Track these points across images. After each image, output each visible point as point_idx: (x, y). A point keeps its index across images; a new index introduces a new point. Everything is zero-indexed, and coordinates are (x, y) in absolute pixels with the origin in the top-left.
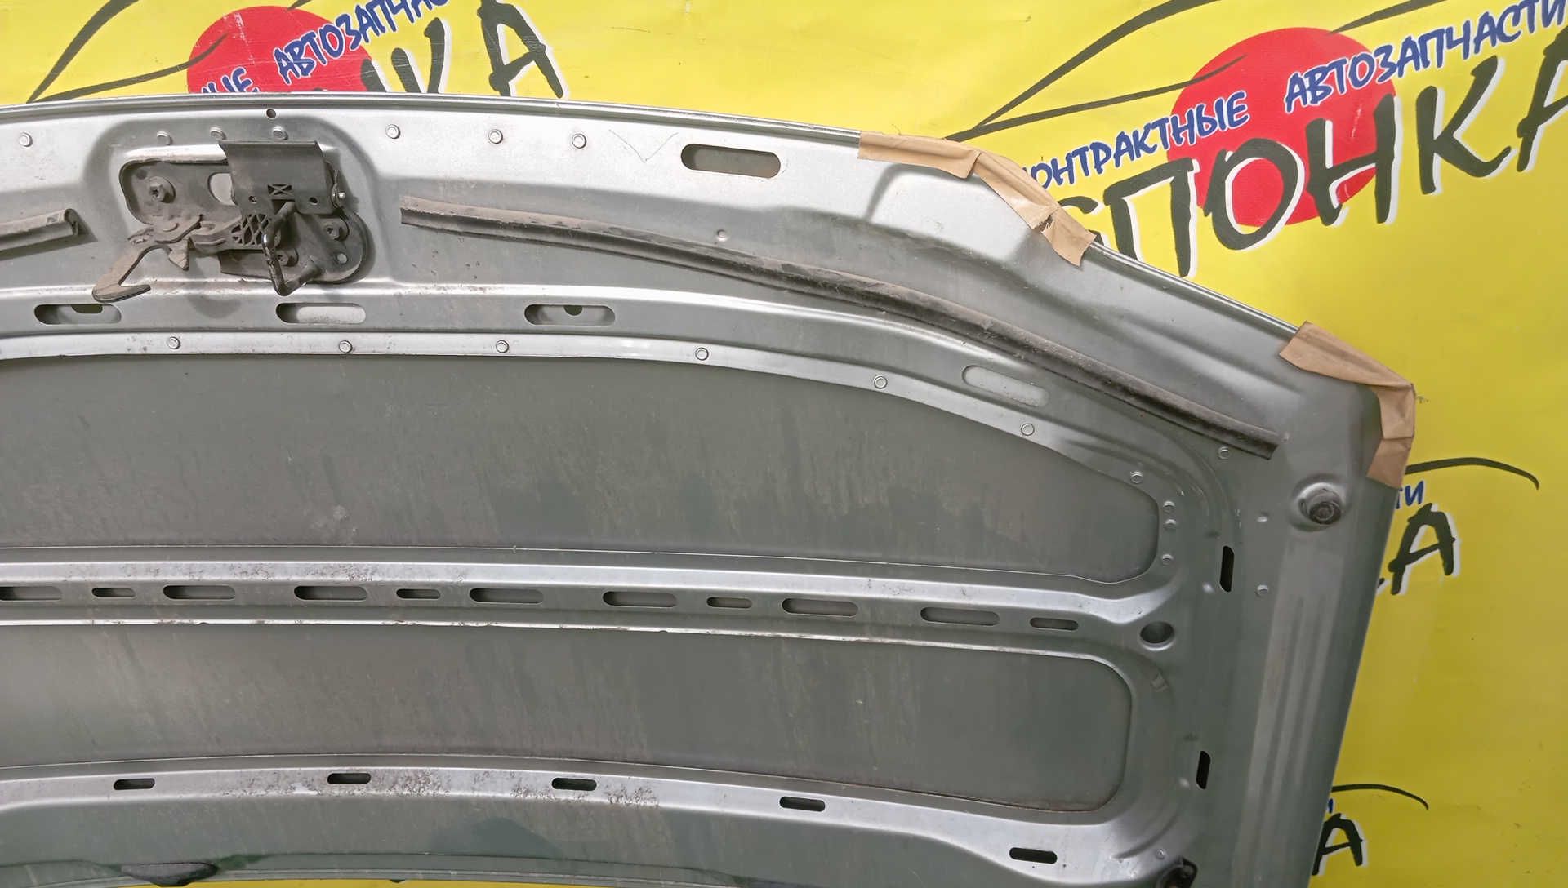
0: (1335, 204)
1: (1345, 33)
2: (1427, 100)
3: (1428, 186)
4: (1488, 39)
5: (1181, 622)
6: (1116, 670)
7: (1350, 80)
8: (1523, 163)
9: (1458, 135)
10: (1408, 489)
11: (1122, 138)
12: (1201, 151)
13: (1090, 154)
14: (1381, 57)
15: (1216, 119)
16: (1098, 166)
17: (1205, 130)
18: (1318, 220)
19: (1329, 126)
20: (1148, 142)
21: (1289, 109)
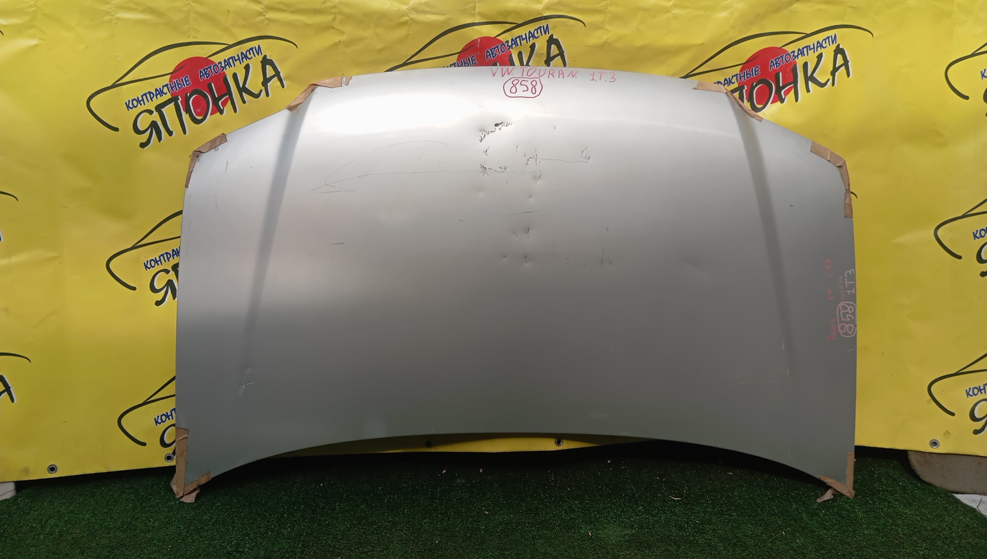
0: (784, 97)
1: (783, 48)
2: (805, 65)
11: (726, 80)
14: (793, 54)
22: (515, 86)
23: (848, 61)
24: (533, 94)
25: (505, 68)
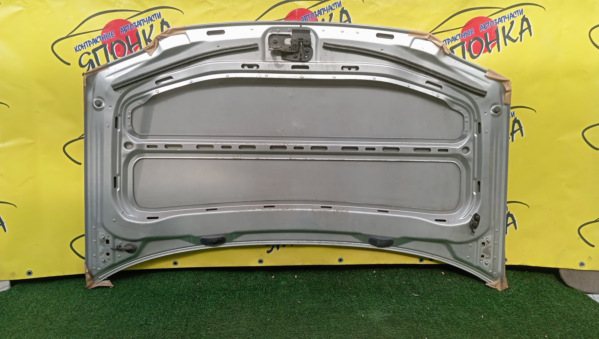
0: (491, 49)
1: (488, 17)
2: (504, 28)
3: (506, 45)
4: (512, 17)
5: (471, 146)
6: (457, 164)
8: (521, 41)
9: (509, 35)
10: (511, 113)
11: (453, 37)
12: (466, 40)
13: (447, 41)
14: (495, 21)
16: (448, 43)
18: (488, 52)
19: (488, 34)
20: (457, 38)
23: (531, 26)
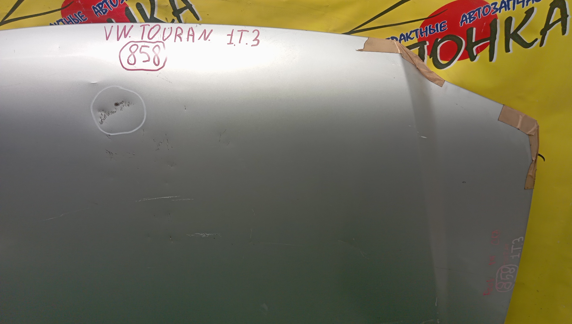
0: (475, 54)
3: (507, 50)
4: (531, 1)
7: (482, 14)
11: (402, 35)
15: (436, 29)
17: (431, 32)
18: (469, 59)
20: (411, 36)
21: (461, 25)
22: (133, 53)
23: (568, 16)
24: (157, 65)
25: (121, 25)
